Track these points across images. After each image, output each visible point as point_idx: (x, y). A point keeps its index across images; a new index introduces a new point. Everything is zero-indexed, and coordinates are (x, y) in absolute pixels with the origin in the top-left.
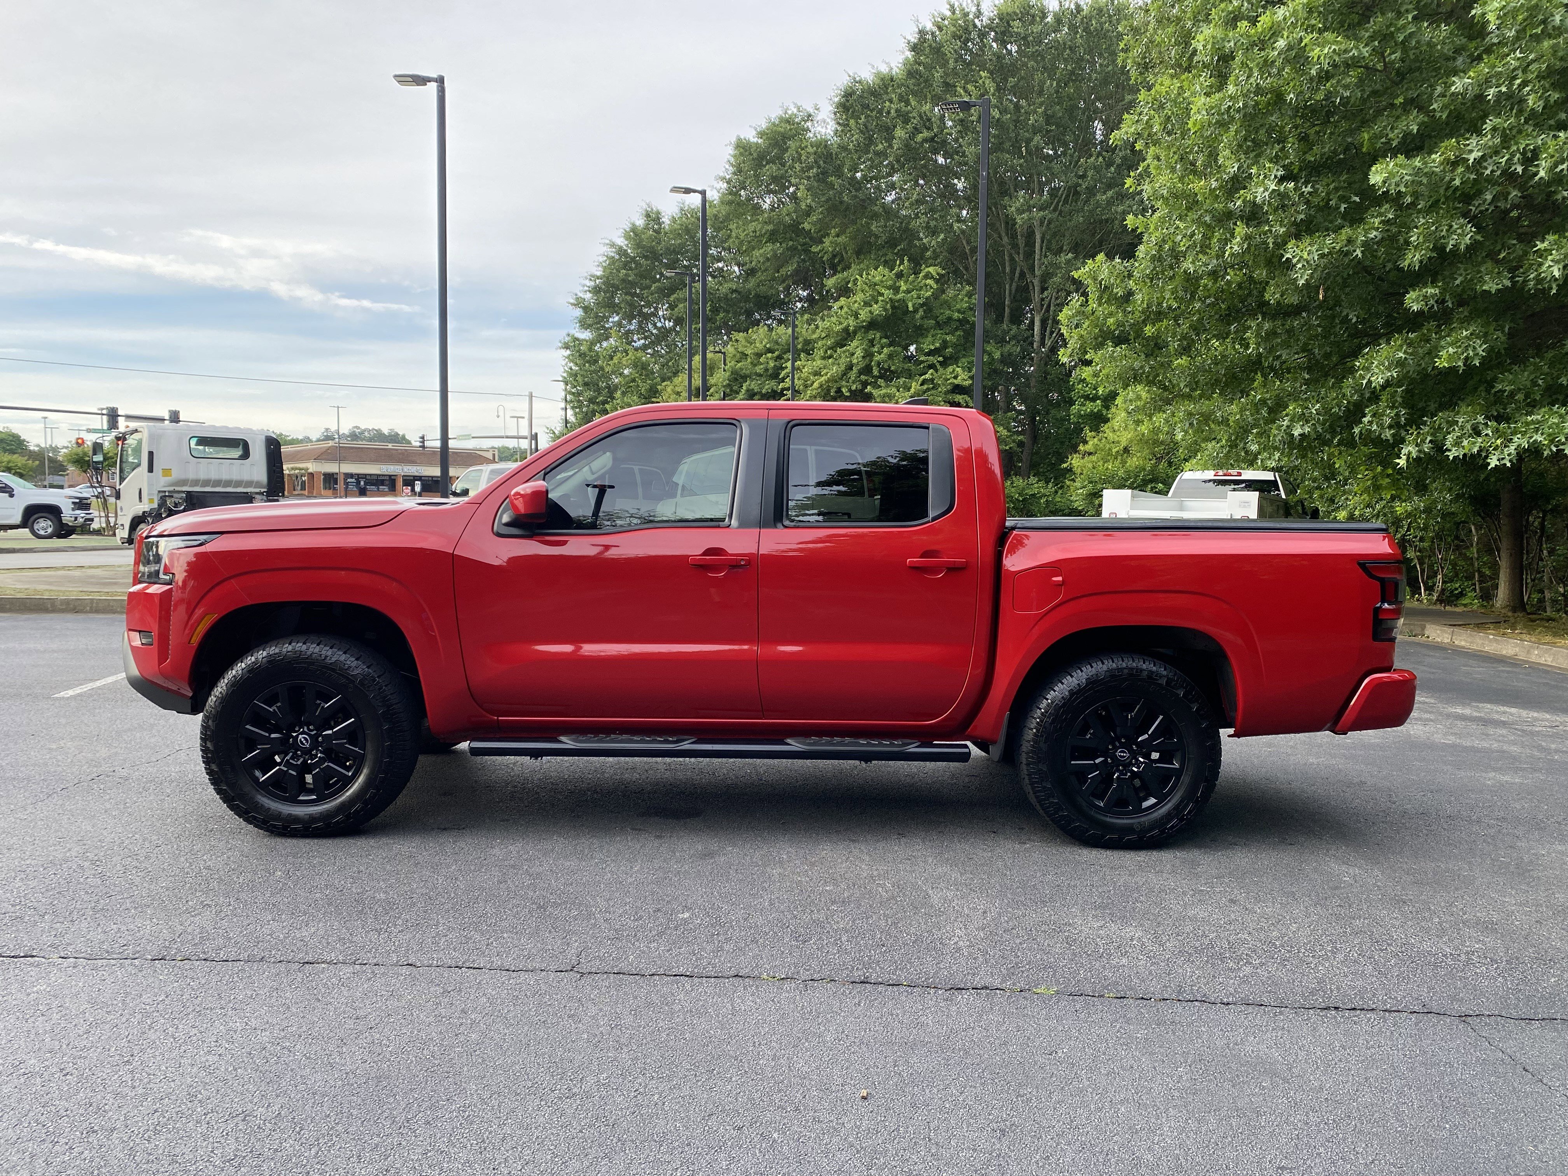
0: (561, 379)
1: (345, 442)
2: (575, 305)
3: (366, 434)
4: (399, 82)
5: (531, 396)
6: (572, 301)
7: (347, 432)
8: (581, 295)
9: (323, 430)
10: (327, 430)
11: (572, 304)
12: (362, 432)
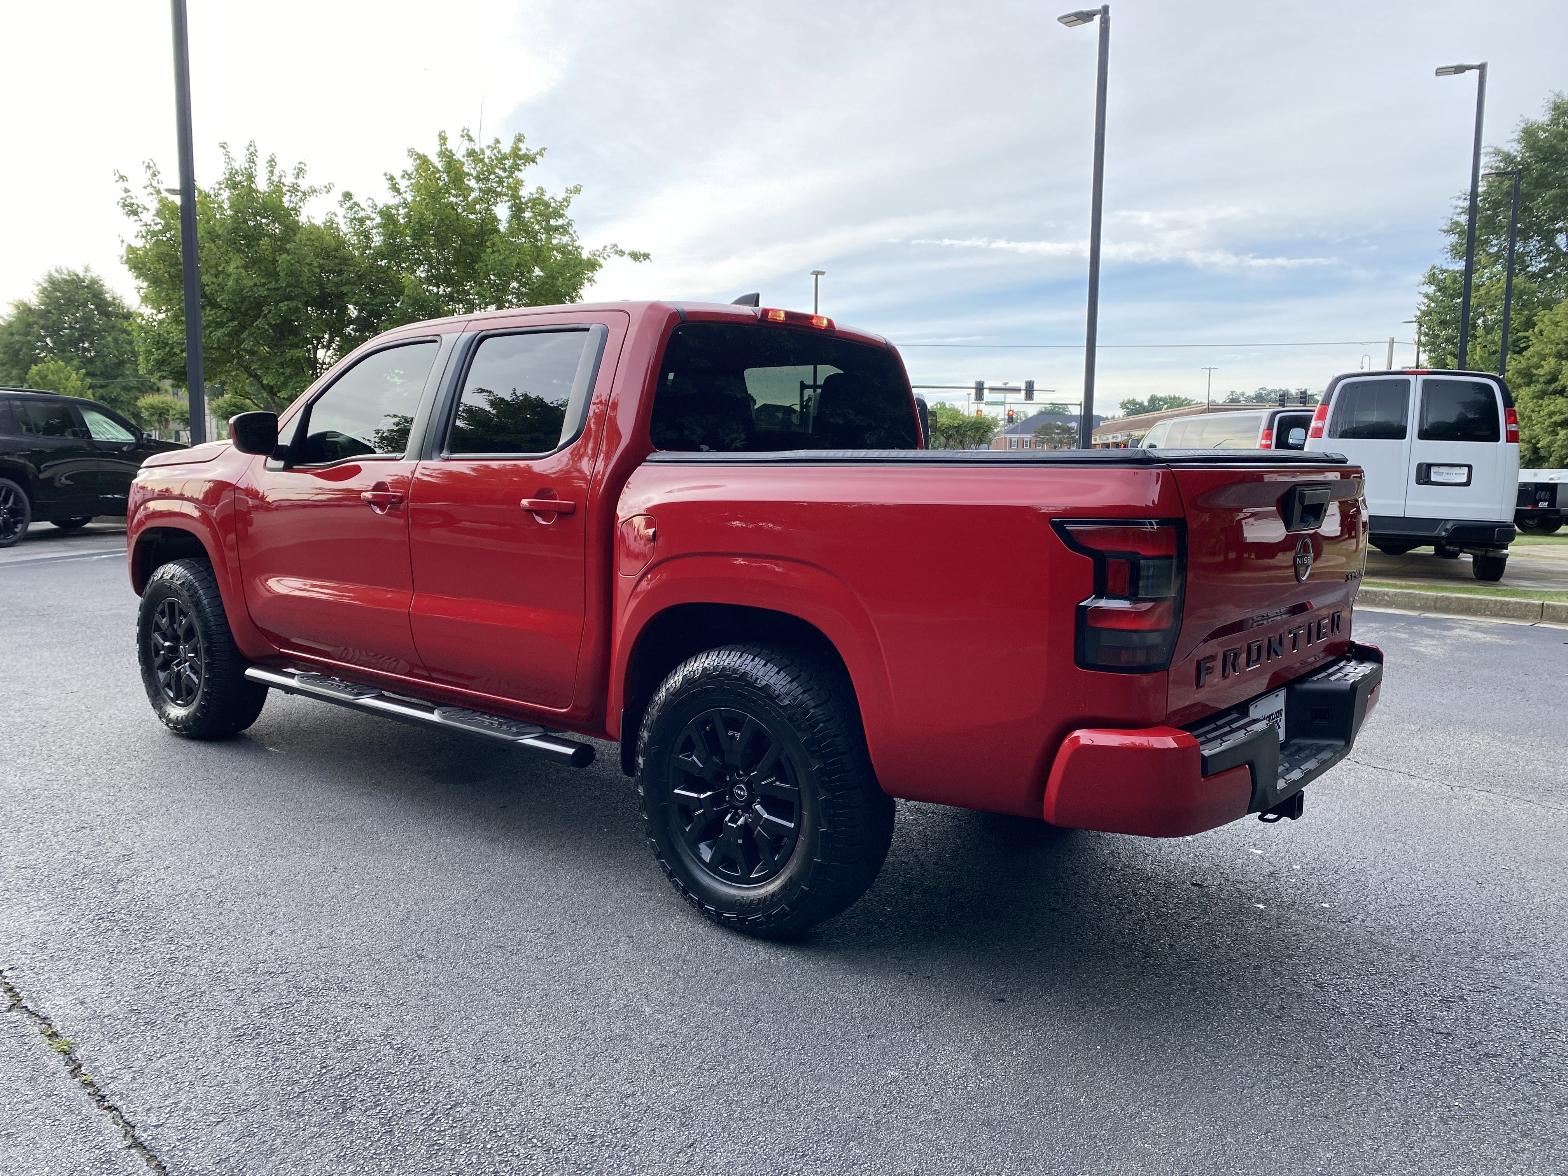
0: (1414, 320)
1: (1251, 403)
2: (1448, 232)
3: (1273, 395)
4: (1065, 24)
5: (1392, 342)
6: (1445, 228)
7: (1253, 394)
8: (1456, 218)
9: (1229, 393)
10: (1232, 392)
11: (1445, 231)
12: (1269, 394)
